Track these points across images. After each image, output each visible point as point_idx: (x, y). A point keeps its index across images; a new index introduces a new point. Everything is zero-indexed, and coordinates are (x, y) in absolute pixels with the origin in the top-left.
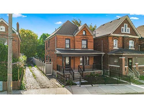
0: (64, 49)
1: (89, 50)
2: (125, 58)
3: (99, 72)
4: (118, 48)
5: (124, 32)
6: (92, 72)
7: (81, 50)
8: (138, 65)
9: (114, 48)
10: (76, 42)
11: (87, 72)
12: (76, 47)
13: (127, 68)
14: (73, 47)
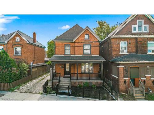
0: (63, 55)
1: (93, 56)
2: (123, 67)
3: (98, 82)
4: (128, 54)
5: (137, 31)
6: (89, 81)
7: (82, 56)
8: (151, 77)
9: (120, 54)
10: (76, 48)
11: (80, 81)
12: (76, 53)
13: (127, 81)
14: (74, 53)
